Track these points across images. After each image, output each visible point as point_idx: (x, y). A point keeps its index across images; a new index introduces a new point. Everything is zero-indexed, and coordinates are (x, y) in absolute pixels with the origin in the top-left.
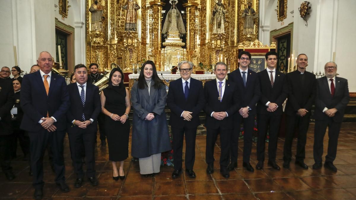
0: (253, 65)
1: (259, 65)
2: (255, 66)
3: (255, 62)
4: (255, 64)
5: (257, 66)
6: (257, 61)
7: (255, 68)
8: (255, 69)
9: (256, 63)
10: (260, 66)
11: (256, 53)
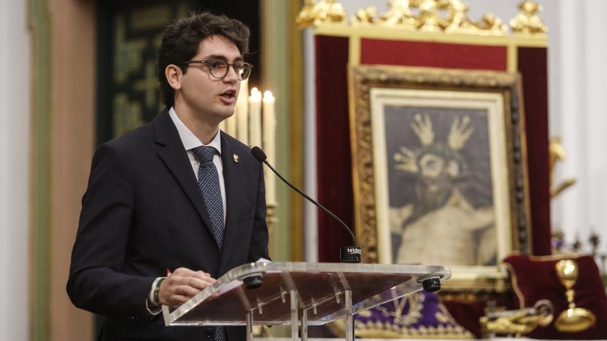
0: (419, 158)
1: (457, 155)
2: (430, 163)
3: (426, 135)
4: (430, 150)
5: (446, 165)
6: (441, 135)
7: (434, 181)
8: (433, 188)
9: (435, 139)
10: (465, 166)
11: (436, 73)
